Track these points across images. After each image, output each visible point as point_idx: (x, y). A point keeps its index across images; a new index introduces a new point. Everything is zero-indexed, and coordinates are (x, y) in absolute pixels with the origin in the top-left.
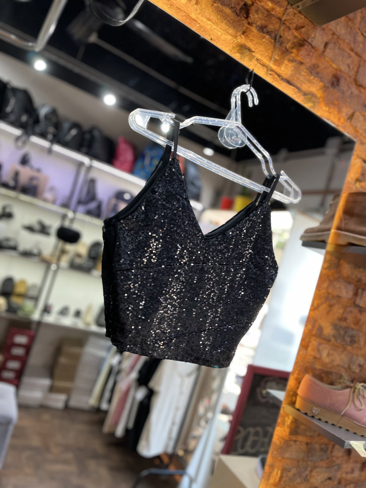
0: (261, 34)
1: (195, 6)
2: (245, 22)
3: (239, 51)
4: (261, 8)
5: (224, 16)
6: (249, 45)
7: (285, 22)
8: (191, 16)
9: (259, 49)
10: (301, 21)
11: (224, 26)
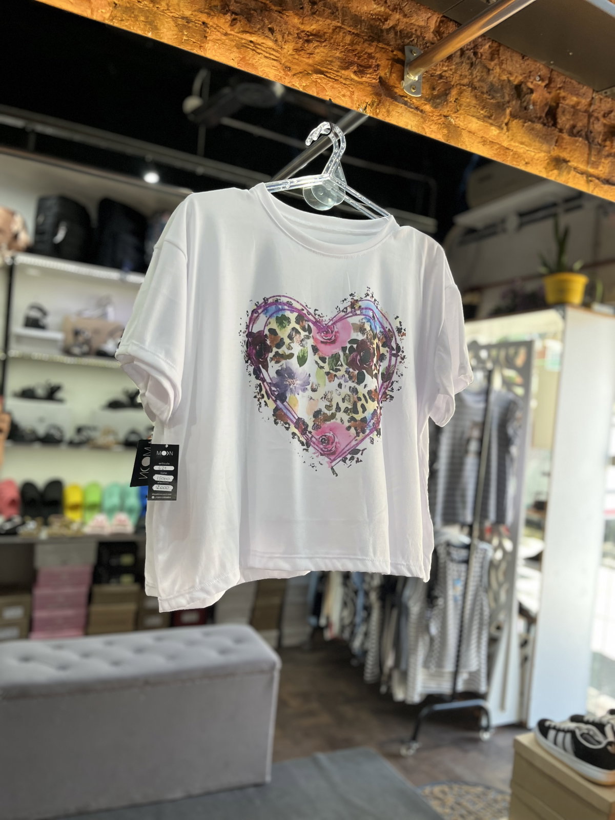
0: (573, 138)
1: (507, 133)
2: (556, 132)
3: (556, 167)
4: (567, 107)
5: (536, 134)
6: (564, 156)
7: (593, 113)
8: (503, 144)
9: (575, 156)
10: (609, 105)
11: (537, 144)
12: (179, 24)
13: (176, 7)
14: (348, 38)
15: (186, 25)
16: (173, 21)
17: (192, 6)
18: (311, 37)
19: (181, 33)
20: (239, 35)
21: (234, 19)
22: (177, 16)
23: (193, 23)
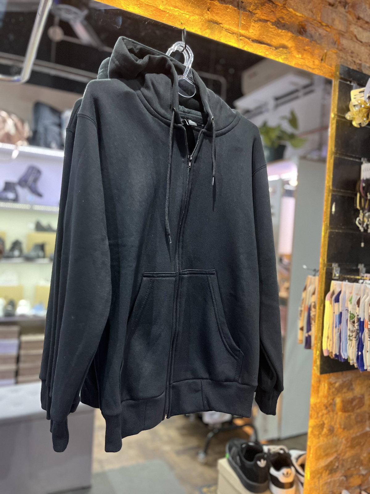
0: (224, 5)
3: (208, 27)
6: (216, 19)
9: (226, 20)
11: (189, 8)
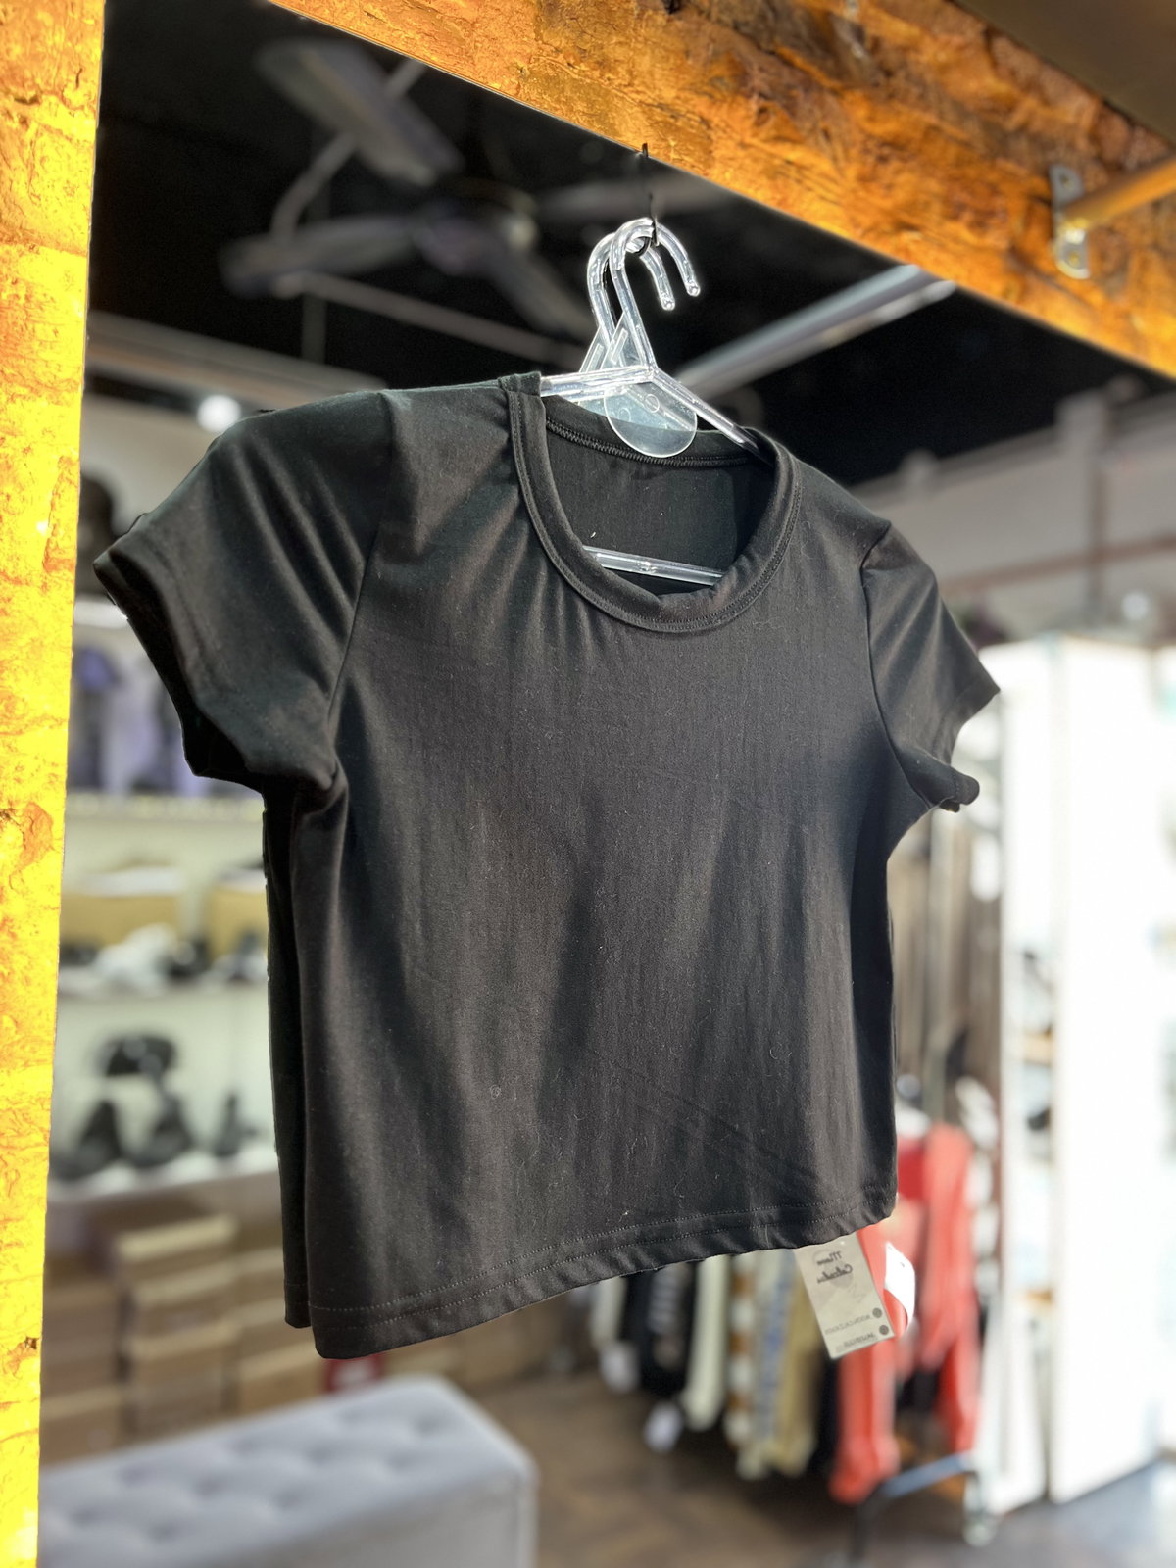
12: (657, 122)
13: (648, 80)
14: (952, 151)
15: (671, 125)
16: (644, 112)
17: (677, 78)
18: (886, 151)
19: (664, 144)
20: (768, 147)
21: (762, 111)
22: (650, 101)
23: (685, 119)
